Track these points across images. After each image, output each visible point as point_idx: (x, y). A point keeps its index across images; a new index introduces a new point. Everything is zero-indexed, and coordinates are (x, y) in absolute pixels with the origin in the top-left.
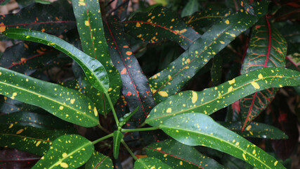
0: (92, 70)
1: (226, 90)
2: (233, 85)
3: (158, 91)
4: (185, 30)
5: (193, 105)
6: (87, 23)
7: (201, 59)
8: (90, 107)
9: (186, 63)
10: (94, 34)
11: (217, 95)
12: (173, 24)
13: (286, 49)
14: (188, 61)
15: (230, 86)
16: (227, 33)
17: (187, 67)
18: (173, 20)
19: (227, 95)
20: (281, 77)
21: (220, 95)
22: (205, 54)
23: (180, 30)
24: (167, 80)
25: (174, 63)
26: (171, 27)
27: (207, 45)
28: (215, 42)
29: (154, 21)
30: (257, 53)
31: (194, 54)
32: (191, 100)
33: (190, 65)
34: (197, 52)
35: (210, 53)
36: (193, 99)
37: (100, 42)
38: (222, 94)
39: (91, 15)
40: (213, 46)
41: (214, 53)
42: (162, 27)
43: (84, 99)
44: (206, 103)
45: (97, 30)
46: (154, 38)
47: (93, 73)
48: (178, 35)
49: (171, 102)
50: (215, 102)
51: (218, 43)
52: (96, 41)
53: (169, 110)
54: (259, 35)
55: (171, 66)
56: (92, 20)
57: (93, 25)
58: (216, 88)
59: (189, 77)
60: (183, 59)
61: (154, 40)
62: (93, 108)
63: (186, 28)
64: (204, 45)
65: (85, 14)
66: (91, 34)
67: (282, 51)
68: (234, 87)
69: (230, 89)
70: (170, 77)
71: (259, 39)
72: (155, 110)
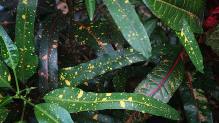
0: (9, 50)
1: (101, 98)
2: (108, 97)
3: (65, 79)
4: (106, 44)
5: (77, 99)
6: (24, 17)
7: (101, 70)
8: (5, 73)
9: (90, 68)
10: (27, 26)
11: (94, 100)
12: (101, 36)
13: (179, 85)
14: (93, 67)
15: (106, 97)
16: (127, 58)
17: (90, 71)
18: (103, 34)
19: (100, 102)
20: (148, 105)
21: (96, 100)
22: (105, 67)
23: (103, 43)
24: (74, 74)
25: (83, 64)
26: (99, 38)
27: (110, 61)
28: (116, 61)
29: (91, 29)
30: (154, 80)
31: (98, 64)
32: (77, 95)
33: (93, 70)
34: (101, 63)
35: (108, 68)
36: (79, 95)
37: (29, 33)
38: (98, 100)
39: (28, 12)
40: (114, 63)
41: (111, 69)
42: (93, 35)
43: (3, 66)
44: (86, 102)
45: (30, 24)
46: (84, 42)
47: (9, 52)
48: (100, 46)
49: (64, 91)
50: (91, 104)
51: (118, 63)
52: (27, 31)
53: (61, 96)
54: (162, 67)
55: (80, 66)
56: (28, 16)
57: (27, 19)
58: (97, 94)
59: (88, 78)
60: (90, 65)
61: (83, 43)
62: (8, 75)
63: (108, 43)
64: (108, 60)
65: (24, 10)
66: (25, 25)
67: (174, 85)
68: (107, 99)
69: (104, 100)
70: (76, 73)
71: (162, 70)
72: (53, 92)
